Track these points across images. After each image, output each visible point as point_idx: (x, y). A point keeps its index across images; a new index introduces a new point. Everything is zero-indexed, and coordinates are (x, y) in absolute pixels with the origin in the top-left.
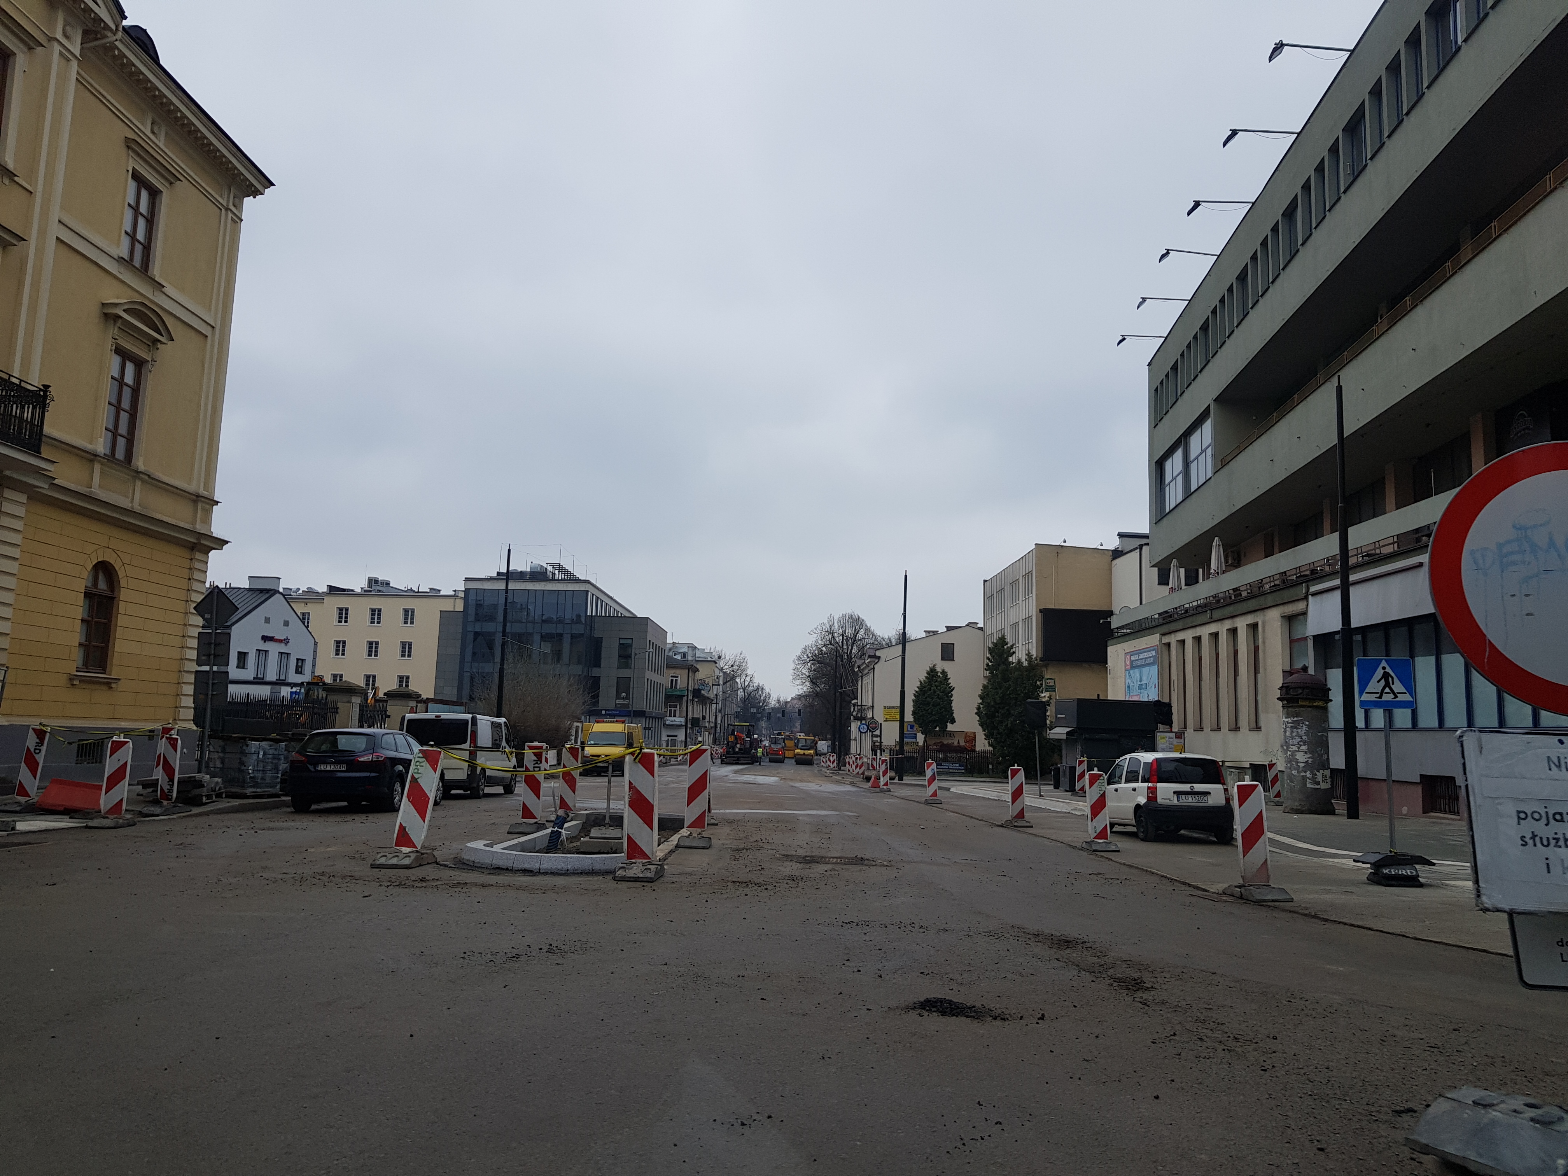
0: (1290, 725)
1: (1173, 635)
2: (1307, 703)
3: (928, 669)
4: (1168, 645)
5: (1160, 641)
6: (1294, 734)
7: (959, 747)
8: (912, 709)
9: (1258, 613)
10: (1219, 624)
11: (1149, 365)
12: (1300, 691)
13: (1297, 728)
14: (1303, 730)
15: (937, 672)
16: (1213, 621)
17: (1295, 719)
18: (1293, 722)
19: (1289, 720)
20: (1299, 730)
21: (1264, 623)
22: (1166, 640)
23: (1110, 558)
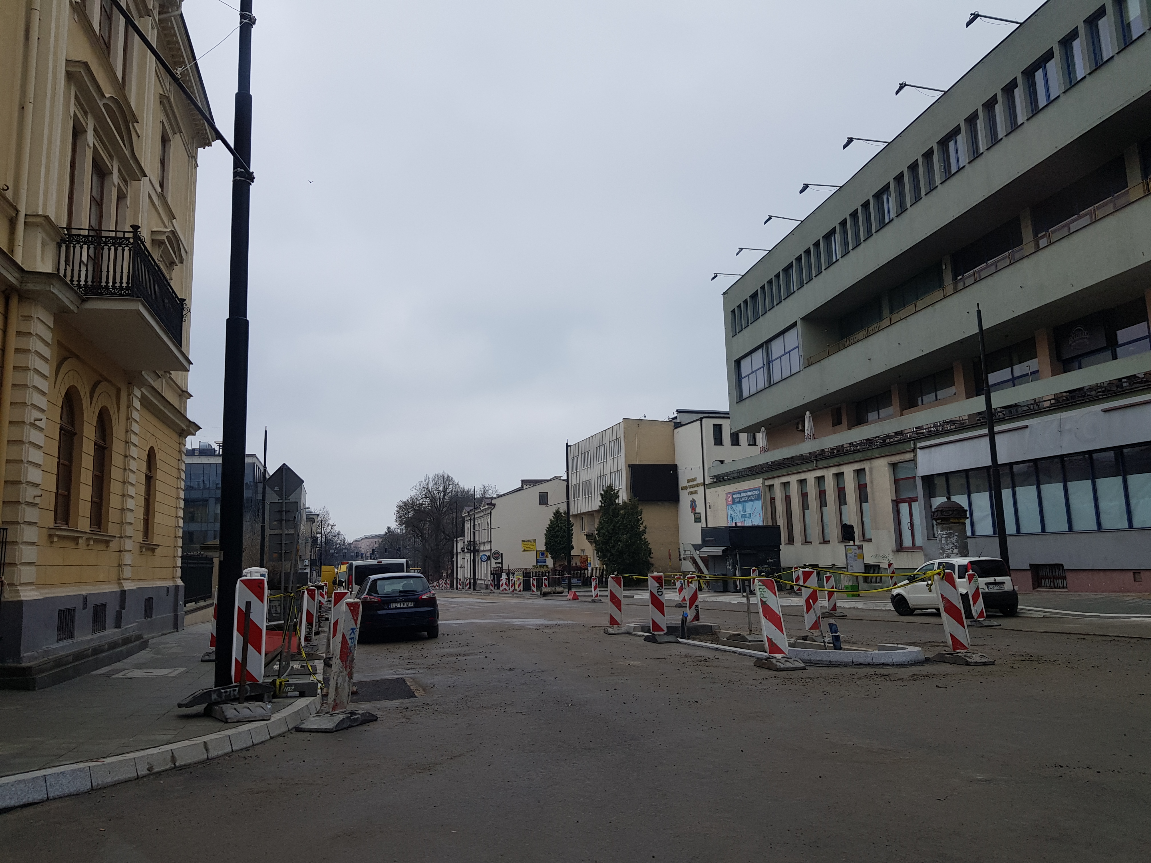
0: (944, 536)
1: (776, 479)
2: (956, 521)
3: (555, 512)
4: (771, 487)
5: (763, 483)
6: (949, 542)
7: (577, 566)
8: (544, 541)
9: (865, 462)
10: (825, 470)
11: (724, 294)
12: (951, 513)
13: (950, 538)
14: (954, 539)
15: (561, 513)
16: (817, 468)
17: (949, 532)
18: (947, 534)
19: (945, 532)
20: (952, 539)
21: (871, 469)
22: (769, 482)
23: (673, 428)
